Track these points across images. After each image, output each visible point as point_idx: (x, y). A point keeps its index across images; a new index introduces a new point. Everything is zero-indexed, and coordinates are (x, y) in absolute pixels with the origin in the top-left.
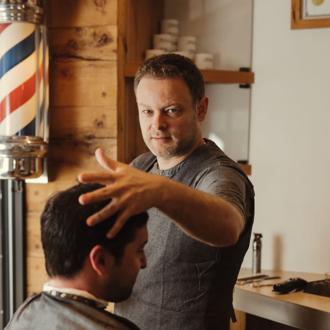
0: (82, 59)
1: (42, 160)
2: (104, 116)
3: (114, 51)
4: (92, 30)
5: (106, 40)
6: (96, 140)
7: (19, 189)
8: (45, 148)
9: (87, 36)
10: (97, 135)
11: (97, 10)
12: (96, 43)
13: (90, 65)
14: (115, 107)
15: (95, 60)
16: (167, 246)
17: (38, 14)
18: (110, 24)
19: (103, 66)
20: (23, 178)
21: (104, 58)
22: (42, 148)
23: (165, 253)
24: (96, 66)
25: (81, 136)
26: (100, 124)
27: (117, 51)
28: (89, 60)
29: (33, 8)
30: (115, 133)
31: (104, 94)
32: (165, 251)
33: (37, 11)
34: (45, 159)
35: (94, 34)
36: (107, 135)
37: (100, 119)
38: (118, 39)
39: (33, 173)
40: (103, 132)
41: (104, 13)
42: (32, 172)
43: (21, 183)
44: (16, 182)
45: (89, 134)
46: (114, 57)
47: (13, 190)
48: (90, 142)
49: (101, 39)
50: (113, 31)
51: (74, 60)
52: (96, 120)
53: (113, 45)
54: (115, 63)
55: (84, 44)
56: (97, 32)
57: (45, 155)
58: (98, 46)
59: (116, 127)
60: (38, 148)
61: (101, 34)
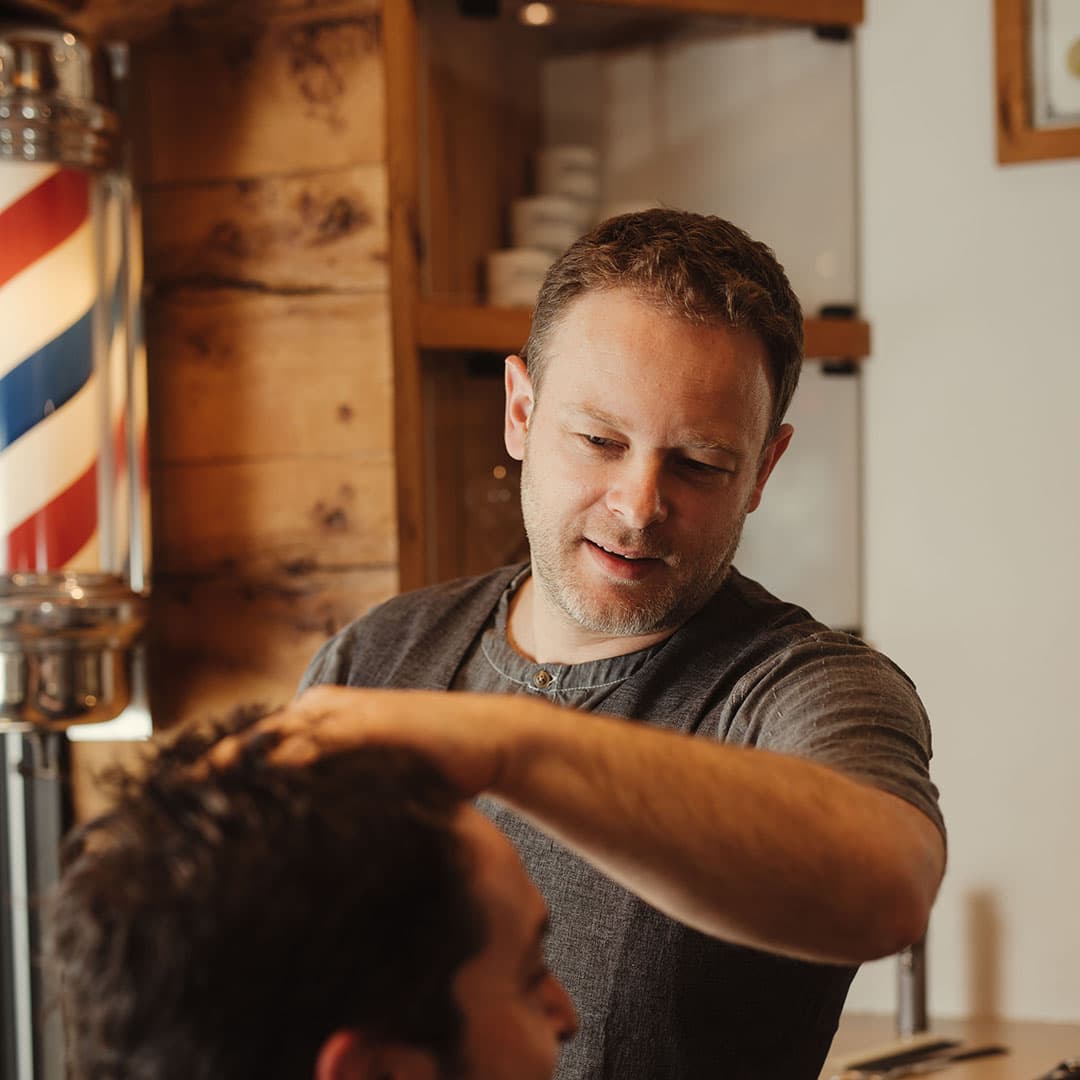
0: (262, 288)
1: (126, 659)
2: (347, 491)
3: (377, 257)
4: (295, 188)
5: (345, 218)
6: (320, 577)
7: (46, 765)
8: (137, 613)
9: (277, 208)
10: (324, 558)
11: (311, 115)
12: (310, 233)
13: (292, 312)
14: (386, 457)
15: (310, 291)
16: (621, 973)
17: (100, 134)
18: (358, 162)
19: (338, 313)
20: (58, 726)
21: (342, 282)
22: (125, 612)
23: (615, 1005)
24: (312, 314)
25: (264, 565)
26: (333, 520)
27: (386, 258)
28: (288, 291)
29: (79, 112)
30: (390, 549)
31: (345, 413)
32: (615, 994)
33: (97, 122)
34: (140, 652)
35: (305, 203)
36: (359, 558)
37: (333, 501)
38: (391, 216)
39: (95, 707)
40: (345, 549)
41: (336, 124)
42: (90, 700)
43: (53, 745)
44: (36, 742)
45: (296, 555)
46: (379, 278)
47: (26, 770)
48: (299, 583)
49: (331, 219)
50: (372, 188)
51: (234, 294)
52: (320, 507)
53: (373, 237)
54: (382, 300)
55: (267, 236)
56: (315, 190)
57: (138, 638)
58: (319, 242)
59: (390, 529)
60: (113, 613)
61: (330, 199)
